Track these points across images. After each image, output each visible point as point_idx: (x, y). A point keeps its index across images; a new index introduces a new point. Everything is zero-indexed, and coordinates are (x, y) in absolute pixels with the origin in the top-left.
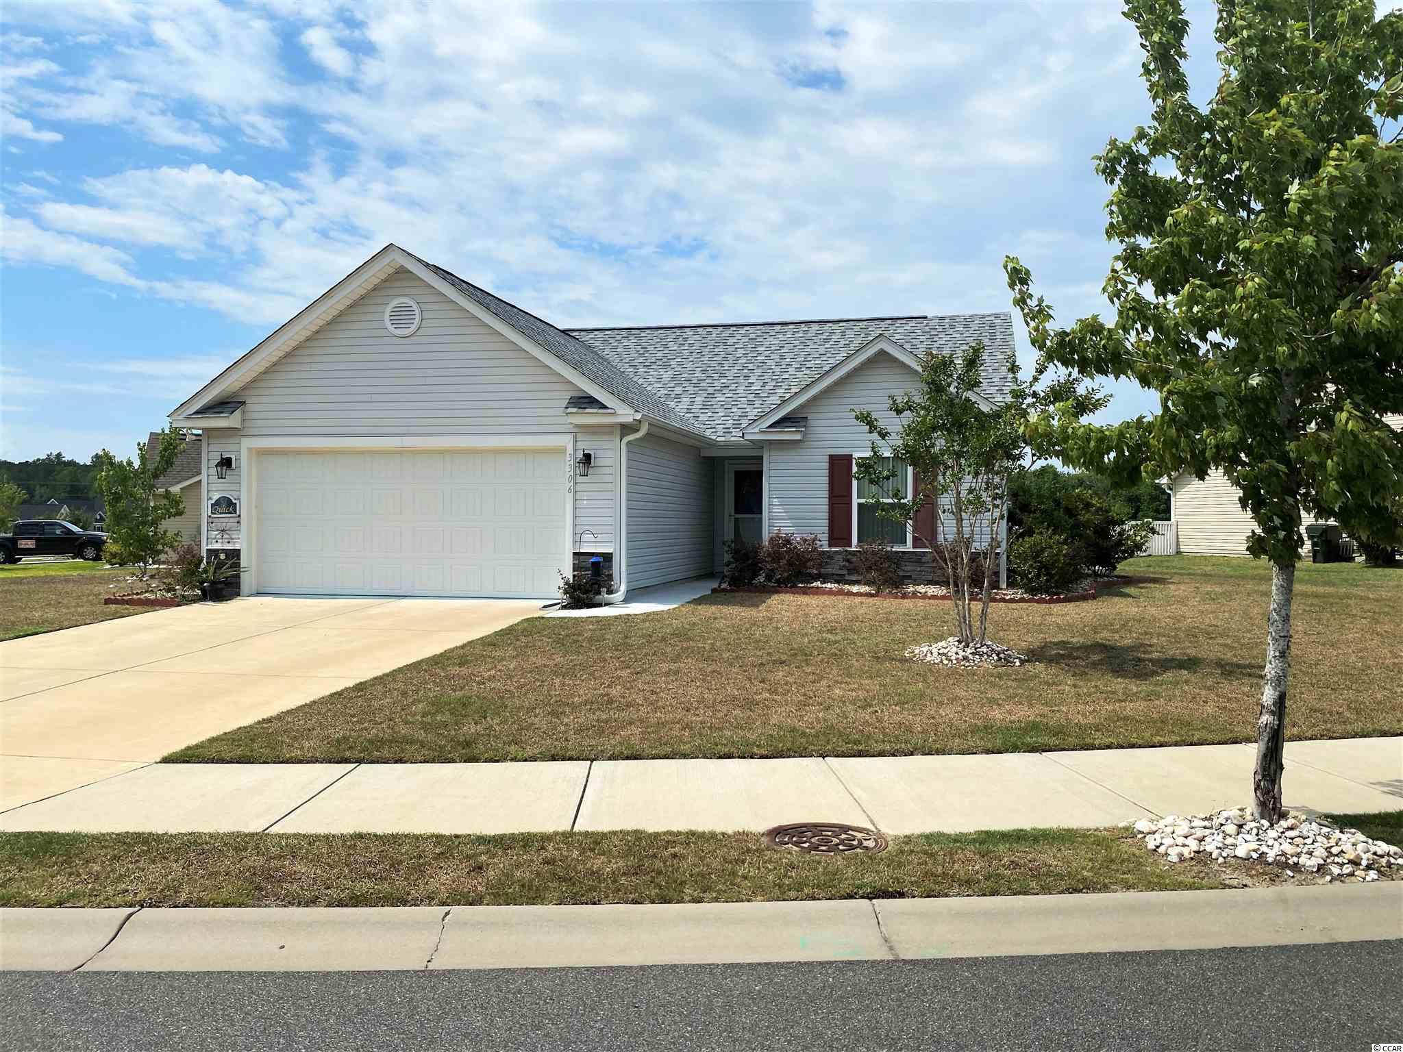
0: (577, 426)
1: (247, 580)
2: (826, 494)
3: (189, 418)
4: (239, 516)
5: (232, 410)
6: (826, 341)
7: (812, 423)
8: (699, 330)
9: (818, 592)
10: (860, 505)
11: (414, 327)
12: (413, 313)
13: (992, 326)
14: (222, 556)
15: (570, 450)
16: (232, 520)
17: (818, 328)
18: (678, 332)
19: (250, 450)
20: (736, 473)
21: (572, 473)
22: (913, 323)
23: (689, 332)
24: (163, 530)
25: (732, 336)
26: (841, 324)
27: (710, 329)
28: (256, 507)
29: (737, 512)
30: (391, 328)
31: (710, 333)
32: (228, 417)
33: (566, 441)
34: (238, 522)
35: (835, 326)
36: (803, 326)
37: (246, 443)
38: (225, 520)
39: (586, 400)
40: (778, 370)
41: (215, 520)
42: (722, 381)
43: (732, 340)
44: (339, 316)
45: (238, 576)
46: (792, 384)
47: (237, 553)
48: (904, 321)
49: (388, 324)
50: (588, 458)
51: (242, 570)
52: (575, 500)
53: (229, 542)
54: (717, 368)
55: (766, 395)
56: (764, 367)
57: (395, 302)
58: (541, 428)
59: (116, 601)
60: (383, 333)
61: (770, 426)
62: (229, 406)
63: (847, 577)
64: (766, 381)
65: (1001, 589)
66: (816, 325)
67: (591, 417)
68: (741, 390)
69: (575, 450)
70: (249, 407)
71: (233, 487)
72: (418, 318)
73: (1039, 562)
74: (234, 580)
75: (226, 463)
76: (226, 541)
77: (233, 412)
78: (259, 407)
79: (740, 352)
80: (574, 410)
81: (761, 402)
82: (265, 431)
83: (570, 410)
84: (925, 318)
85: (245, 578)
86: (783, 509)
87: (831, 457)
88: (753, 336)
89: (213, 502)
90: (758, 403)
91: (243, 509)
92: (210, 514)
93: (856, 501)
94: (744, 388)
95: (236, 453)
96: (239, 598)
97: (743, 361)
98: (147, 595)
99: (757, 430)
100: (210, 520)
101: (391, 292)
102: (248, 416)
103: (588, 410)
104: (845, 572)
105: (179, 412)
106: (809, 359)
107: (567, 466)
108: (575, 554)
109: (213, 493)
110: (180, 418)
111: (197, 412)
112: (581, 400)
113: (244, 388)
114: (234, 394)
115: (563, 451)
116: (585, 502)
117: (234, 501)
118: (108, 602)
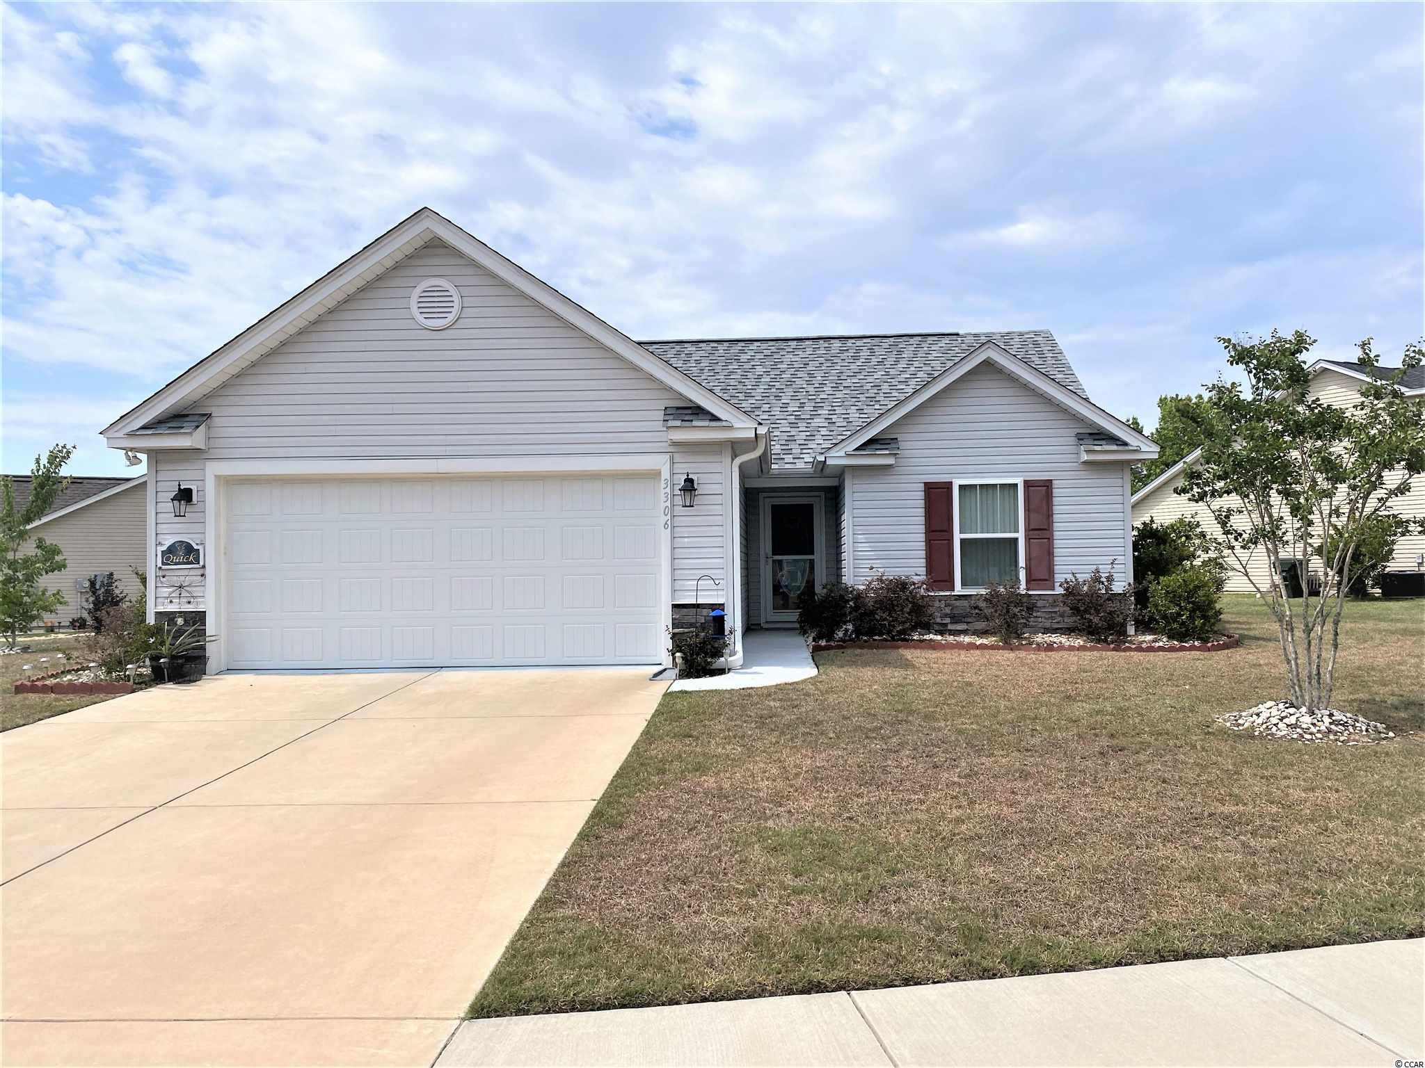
0: (675, 444)
1: (215, 653)
2: (922, 529)
3: (132, 435)
4: (204, 567)
5: (196, 424)
6: (856, 358)
7: (902, 445)
8: (701, 345)
9: (933, 646)
10: (963, 541)
11: (451, 317)
12: (451, 299)
13: (1036, 344)
14: (180, 621)
15: (665, 474)
16: (192, 572)
17: (840, 345)
18: (678, 348)
19: (218, 477)
20: (774, 507)
21: (668, 504)
22: (946, 340)
23: (691, 348)
24: (41, 589)
25: (742, 351)
26: (865, 340)
27: (715, 345)
28: (225, 554)
29: (774, 553)
30: (420, 318)
31: (715, 349)
32: (191, 434)
33: (661, 463)
34: (202, 575)
35: (859, 343)
36: (821, 342)
37: (213, 469)
38: (182, 573)
39: (690, 411)
40: (811, 389)
41: (167, 573)
42: (750, 402)
43: (744, 357)
44: (346, 301)
45: (203, 648)
46: (834, 404)
47: (200, 617)
48: (935, 338)
49: (415, 312)
50: (689, 486)
51: (207, 639)
52: (673, 538)
53: (189, 602)
54: (738, 387)
55: (809, 417)
56: (794, 386)
57: (425, 284)
58: (623, 448)
59: (33, 689)
60: (410, 324)
61: (856, 449)
62: (188, 419)
63: (950, 627)
64: (802, 401)
65: (1130, 636)
66: (837, 341)
67: (699, 433)
68: (776, 411)
69: (673, 474)
70: (216, 421)
71: (198, 527)
72: (456, 305)
73: (1193, 603)
74: (196, 653)
75: (185, 496)
76: (185, 600)
77: (198, 427)
78: (227, 420)
79: (760, 370)
80: (678, 423)
81: (805, 425)
82: (238, 453)
83: (671, 423)
84: (957, 334)
85: (211, 650)
86: (870, 547)
87: (926, 484)
88: (768, 353)
89: (164, 548)
90: (802, 425)
91: (209, 556)
92: (159, 564)
93: (957, 537)
94: (779, 409)
95: (199, 483)
96: (205, 677)
97: (766, 379)
98: (69, 677)
99: (842, 453)
100: (160, 573)
101: (420, 271)
102: (213, 433)
103: (695, 423)
104: (948, 620)
105: (116, 429)
106: (842, 378)
107: (662, 495)
108: (675, 606)
109: (162, 536)
110: (120, 434)
111: (144, 428)
112: (679, 411)
113: (207, 397)
114: (195, 404)
115: (656, 475)
116: (686, 540)
117: (196, 547)
118: (20, 689)
